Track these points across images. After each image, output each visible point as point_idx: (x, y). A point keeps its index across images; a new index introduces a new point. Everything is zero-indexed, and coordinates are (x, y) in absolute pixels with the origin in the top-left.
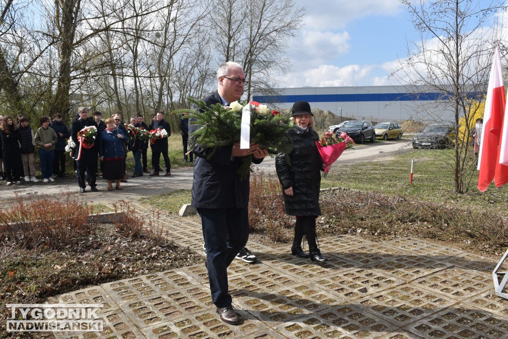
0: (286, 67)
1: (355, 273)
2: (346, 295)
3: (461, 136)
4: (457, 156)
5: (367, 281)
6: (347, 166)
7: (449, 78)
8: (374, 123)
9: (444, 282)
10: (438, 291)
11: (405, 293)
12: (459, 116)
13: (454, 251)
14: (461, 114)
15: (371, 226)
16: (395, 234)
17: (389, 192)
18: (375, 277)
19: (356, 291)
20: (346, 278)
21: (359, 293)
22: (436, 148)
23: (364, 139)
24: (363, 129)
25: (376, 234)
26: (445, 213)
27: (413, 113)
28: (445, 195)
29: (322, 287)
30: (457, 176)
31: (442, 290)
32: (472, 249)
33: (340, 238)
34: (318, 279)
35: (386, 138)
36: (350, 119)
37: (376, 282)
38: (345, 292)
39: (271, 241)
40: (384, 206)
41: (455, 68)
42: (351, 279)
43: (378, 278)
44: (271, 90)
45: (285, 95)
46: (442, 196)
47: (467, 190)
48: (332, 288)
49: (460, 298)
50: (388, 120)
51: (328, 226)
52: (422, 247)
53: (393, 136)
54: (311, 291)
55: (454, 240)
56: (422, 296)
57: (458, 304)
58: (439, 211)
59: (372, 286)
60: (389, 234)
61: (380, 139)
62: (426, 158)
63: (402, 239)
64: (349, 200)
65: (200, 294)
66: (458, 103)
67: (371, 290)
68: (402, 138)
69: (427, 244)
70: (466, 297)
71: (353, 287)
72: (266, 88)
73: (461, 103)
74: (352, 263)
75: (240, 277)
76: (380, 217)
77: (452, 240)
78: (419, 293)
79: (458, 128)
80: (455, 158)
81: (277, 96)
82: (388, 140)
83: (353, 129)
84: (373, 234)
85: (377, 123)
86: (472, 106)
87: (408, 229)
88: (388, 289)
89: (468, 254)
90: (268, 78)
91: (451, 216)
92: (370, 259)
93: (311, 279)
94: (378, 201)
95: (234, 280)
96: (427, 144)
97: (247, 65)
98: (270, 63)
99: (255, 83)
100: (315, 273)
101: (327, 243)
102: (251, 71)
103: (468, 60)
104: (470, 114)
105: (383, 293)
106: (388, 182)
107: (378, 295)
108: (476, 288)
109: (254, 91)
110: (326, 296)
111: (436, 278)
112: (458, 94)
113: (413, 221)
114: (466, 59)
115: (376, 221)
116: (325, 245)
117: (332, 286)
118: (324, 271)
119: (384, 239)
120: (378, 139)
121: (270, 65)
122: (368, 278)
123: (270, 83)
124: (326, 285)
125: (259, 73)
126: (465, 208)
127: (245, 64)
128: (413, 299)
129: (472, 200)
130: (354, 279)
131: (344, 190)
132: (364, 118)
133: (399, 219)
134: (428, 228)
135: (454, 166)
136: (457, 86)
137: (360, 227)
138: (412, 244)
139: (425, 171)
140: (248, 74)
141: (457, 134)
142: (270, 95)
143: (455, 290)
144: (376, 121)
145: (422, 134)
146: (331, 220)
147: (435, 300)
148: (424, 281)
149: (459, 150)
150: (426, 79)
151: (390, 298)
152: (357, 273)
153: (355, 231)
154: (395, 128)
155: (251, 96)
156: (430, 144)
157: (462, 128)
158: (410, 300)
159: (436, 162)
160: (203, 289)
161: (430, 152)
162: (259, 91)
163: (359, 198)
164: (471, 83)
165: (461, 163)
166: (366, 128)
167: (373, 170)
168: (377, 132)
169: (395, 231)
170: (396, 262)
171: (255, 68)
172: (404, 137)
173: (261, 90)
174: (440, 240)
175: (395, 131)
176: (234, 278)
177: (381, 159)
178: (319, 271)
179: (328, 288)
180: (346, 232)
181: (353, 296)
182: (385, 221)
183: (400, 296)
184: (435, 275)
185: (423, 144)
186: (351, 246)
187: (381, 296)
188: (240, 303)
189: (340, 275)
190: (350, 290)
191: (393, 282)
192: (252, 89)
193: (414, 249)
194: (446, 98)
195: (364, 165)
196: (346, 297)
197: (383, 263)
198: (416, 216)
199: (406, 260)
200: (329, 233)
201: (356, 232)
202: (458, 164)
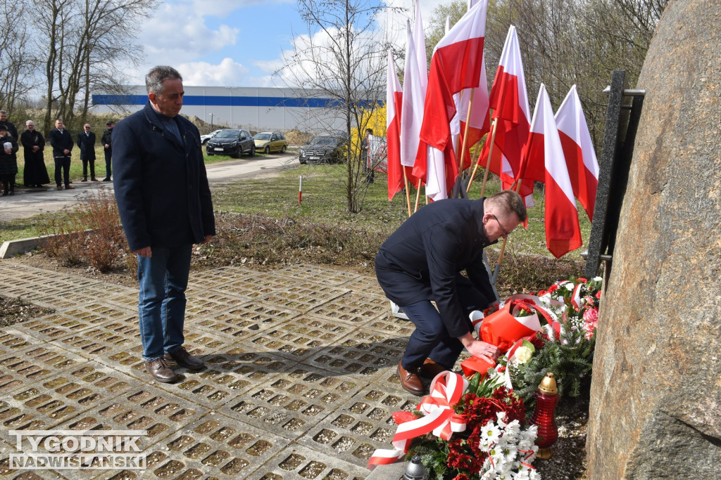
0: (138, 57)
1: (243, 309)
2: (235, 335)
3: (353, 148)
4: (350, 171)
5: (258, 317)
6: (223, 186)
7: (340, 80)
8: (253, 133)
9: (342, 309)
10: (336, 319)
11: (302, 326)
12: (351, 125)
13: (350, 275)
14: (354, 123)
15: (258, 254)
16: (286, 262)
17: (275, 214)
18: (267, 311)
19: (246, 329)
20: (233, 316)
21: (250, 331)
22: (327, 162)
23: (241, 152)
24: (240, 140)
25: (264, 263)
26: (340, 234)
27: (301, 120)
28: (338, 216)
29: (205, 328)
30: (349, 193)
31: (340, 318)
32: (368, 272)
33: (222, 271)
34: (199, 320)
35: (268, 152)
36: (223, 128)
37: (269, 316)
38: (234, 332)
39: (134, 281)
40: (271, 230)
41: (346, 70)
42: (238, 317)
43: (270, 312)
44: (118, 87)
45: (138, 94)
46: (335, 217)
47: (361, 209)
48: (217, 329)
49: (359, 324)
50: (269, 130)
51: (205, 257)
52: (317, 274)
53: (276, 148)
54: (191, 335)
55: (350, 264)
56: (319, 327)
57: (357, 330)
58: (332, 233)
59: (264, 322)
60: (279, 262)
61: (261, 153)
62: (314, 175)
63: (294, 266)
64: (229, 226)
65: (44, 355)
66: (349, 110)
67: (263, 326)
68: (287, 151)
69: (322, 270)
70: (365, 321)
71: (242, 325)
72: (112, 84)
73: (353, 110)
74: (238, 299)
75: (98, 328)
76: (267, 244)
77: (348, 264)
78: (316, 323)
79: (350, 138)
80: (348, 174)
81: (128, 96)
82: (270, 153)
83: (227, 140)
84: (261, 263)
85: (256, 133)
86: (364, 115)
87: (300, 255)
88: (283, 323)
89: (365, 277)
90: (114, 71)
91: (345, 238)
92: (259, 292)
93: (191, 321)
94: (264, 224)
95: (91, 332)
96: (315, 158)
97: (83, 52)
98: (115, 50)
99: (95, 76)
100: (194, 314)
101: (206, 278)
102: (88, 60)
103: (359, 61)
104: (362, 124)
105: (277, 328)
106: (273, 204)
107: (272, 330)
108: (374, 311)
109: (95, 88)
110: (210, 339)
111: (333, 306)
112: (349, 100)
113: (304, 246)
114: (358, 60)
115: (262, 248)
116: (204, 280)
117: (217, 327)
118: (206, 311)
119: (274, 268)
120: (258, 152)
121: (115, 54)
122: (258, 314)
123: (117, 78)
124: (210, 326)
125: (100, 64)
126: (359, 228)
127: (80, 50)
128: (310, 331)
129: (366, 220)
130: (242, 316)
131: (222, 213)
132: (240, 127)
133: (289, 245)
134: (322, 252)
135: (347, 183)
136: (348, 89)
137: (244, 256)
138: (305, 271)
139: (315, 190)
140: (85, 64)
141: (349, 146)
142: (117, 93)
143: (354, 316)
144: (254, 130)
145: (309, 146)
146: (209, 250)
147: (334, 328)
148: (321, 310)
149: (352, 165)
150: (315, 80)
151: (286, 332)
152: (246, 309)
153: (238, 261)
154: (277, 139)
155: (90, 95)
156: (318, 158)
157: (355, 139)
158: (307, 333)
159: (326, 180)
160: (48, 348)
161: (319, 168)
162: (101, 88)
163: (241, 222)
164: (363, 88)
165: (354, 179)
166: (244, 138)
167: (256, 189)
168: (258, 143)
169: (286, 258)
170: (289, 292)
171: (94, 55)
172: (289, 150)
173: (104, 86)
174: (335, 264)
175: (279, 143)
176: (91, 330)
177: (263, 177)
178: (199, 311)
179: (213, 329)
180: (228, 264)
181: (243, 335)
182: (273, 247)
183: (296, 329)
184: (332, 303)
185: (312, 158)
186: (236, 279)
187: (276, 331)
188: (102, 359)
189: (225, 313)
190: (239, 329)
191: (288, 315)
192: (91, 84)
193: (308, 276)
194: (337, 103)
195: (244, 184)
196: (235, 337)
197: (275, 295)
198: (308, 239)
199: (300, 289)
200: (207, 265)
201: (240, 262)
202: (350, 179)
